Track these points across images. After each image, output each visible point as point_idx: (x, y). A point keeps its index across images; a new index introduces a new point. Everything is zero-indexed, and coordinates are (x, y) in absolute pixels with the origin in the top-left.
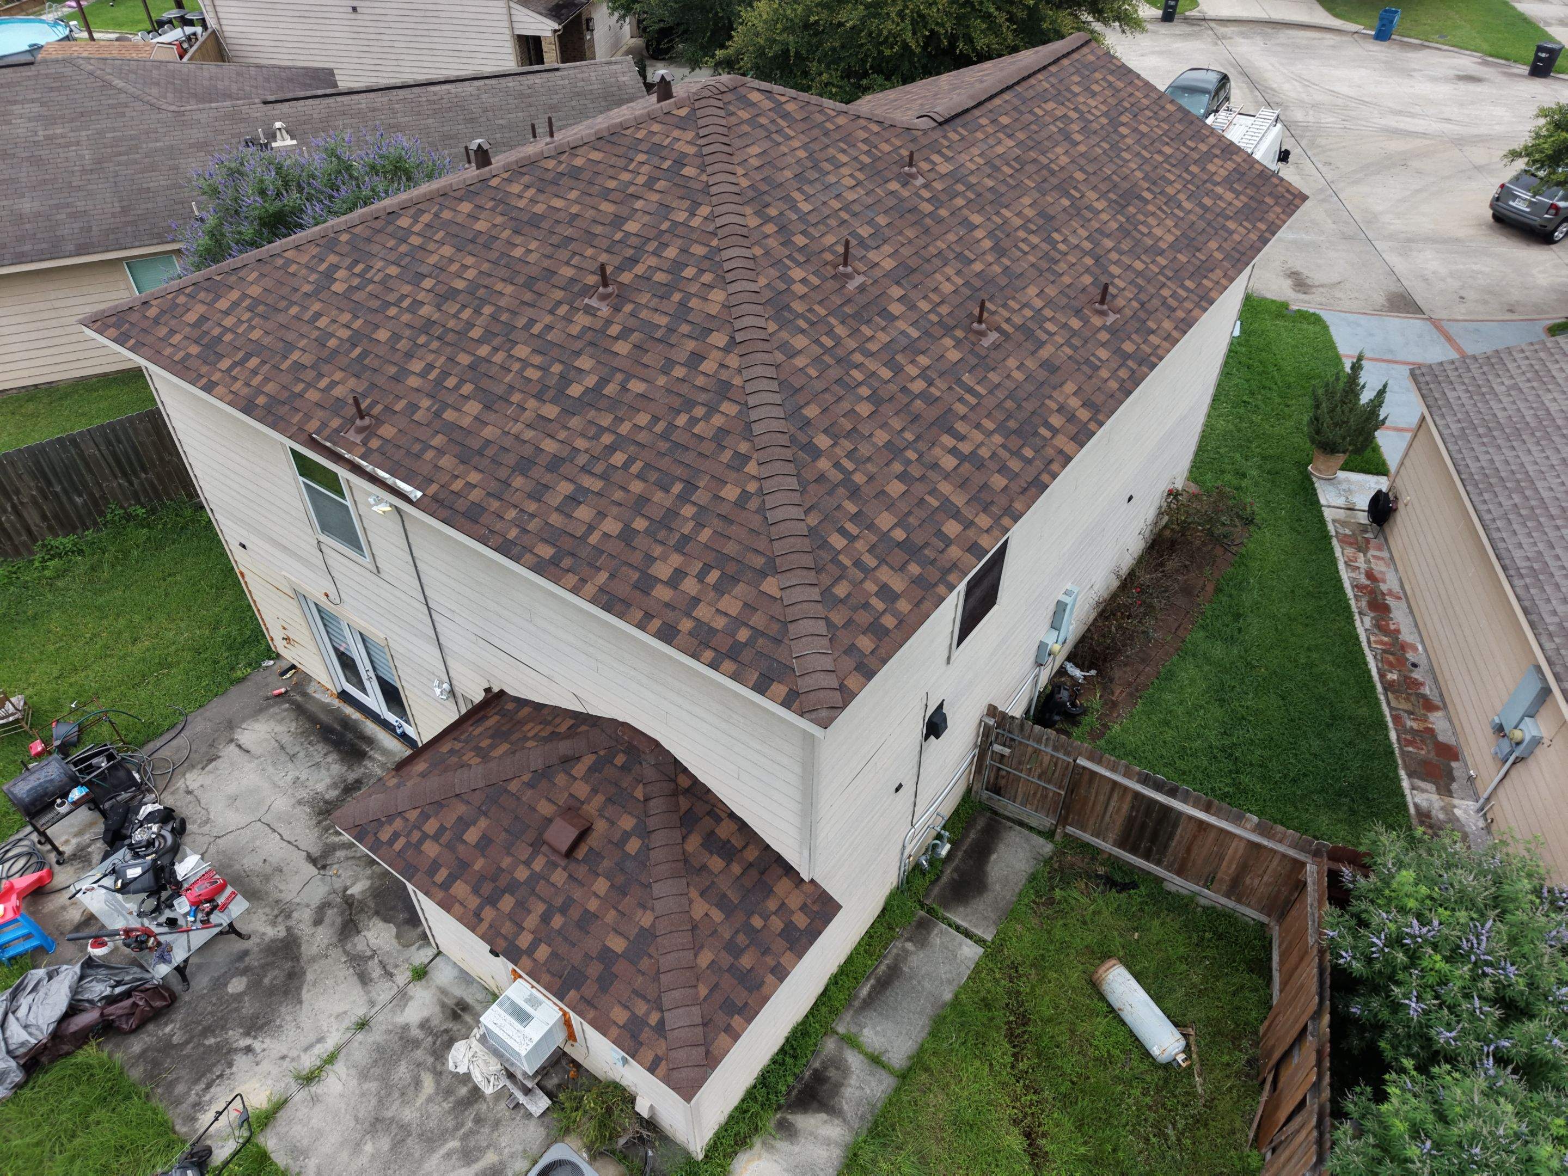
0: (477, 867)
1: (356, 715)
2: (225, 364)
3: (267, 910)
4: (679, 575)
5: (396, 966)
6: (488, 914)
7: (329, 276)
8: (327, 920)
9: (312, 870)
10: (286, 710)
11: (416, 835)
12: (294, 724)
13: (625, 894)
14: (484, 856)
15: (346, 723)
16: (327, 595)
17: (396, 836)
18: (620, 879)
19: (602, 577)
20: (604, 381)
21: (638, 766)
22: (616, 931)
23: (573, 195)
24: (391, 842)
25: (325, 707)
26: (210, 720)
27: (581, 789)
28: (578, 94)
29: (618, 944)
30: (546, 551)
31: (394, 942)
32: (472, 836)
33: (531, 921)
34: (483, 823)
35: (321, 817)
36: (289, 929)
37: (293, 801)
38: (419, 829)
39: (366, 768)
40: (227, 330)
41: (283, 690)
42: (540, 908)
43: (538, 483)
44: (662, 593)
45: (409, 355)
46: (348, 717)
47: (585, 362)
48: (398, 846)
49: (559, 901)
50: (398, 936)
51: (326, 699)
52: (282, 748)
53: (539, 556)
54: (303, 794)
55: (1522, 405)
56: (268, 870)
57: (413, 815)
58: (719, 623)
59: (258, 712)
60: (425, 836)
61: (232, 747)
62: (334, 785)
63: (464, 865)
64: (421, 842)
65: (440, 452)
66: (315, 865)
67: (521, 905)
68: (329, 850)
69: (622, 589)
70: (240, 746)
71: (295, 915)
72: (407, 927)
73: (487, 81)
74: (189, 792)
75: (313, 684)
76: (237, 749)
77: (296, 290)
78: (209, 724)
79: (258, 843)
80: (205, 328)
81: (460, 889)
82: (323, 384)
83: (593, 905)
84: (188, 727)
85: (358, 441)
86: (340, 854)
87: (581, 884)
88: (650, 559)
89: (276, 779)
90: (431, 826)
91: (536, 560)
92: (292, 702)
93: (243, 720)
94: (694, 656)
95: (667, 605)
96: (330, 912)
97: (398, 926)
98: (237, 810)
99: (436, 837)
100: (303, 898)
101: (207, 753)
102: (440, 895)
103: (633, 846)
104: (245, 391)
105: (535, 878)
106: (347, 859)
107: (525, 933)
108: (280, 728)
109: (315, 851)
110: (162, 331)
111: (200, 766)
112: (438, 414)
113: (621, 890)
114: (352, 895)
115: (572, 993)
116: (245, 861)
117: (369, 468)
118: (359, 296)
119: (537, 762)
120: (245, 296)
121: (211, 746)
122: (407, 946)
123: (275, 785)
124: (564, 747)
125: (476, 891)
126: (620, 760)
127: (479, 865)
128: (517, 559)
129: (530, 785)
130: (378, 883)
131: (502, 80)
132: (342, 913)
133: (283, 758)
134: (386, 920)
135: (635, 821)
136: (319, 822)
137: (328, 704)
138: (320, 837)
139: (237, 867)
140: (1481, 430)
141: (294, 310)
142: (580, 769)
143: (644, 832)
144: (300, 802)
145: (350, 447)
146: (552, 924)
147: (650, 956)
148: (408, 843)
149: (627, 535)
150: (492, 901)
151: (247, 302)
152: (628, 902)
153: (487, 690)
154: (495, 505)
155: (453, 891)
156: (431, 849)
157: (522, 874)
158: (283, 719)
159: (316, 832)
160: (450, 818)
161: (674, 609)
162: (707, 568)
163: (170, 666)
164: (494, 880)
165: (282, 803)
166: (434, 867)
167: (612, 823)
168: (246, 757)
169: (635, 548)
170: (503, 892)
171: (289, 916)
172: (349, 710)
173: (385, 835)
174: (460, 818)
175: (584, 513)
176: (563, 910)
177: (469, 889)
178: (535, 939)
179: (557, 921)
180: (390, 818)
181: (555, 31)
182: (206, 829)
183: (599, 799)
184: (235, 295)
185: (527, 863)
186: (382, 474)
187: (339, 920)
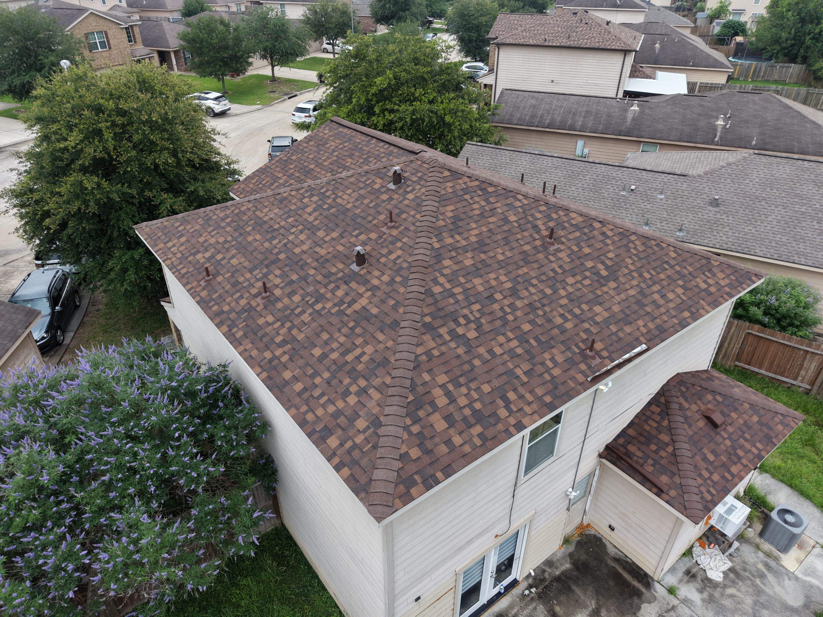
0: (725, 460)
5: (668, 604)
11: (709, 482)
17: (709, 491)
18: (731, 408)
22: (751, 417)
24: (712, 495)
29: (755, 418)
31: (653, 605)
33: (747, 446)
34: (705, 451)
38: (706, 479)
42: (742, 441)
44: (713, 289)
48: (714, 492)
49: (740, 433)
50: (650, 602)
60: (709, 478)
63: (724, 465)
64: (712, 481)
67: (741, 447)
72: (643, 598)
81: (734, 469)
82: (550, 364)
83: (741, 421)
85: (600, 360)
87: (733, 422)
90: (706, 474)
97: (643, 602)
99: (711, 473)
103: (719, 398)
112: (596, 323)
113: (736, 410)
115: (774, 440)
117: (621, 360)
122: (655, 598)
125: (735, 464)
129: (690, 426)
134: (639, 608)
135: (709, 394)
142: (686, 405)
148: (713, 487)
152: (740, 409)
155: (735, 473)
156: (716, 477)
157: (728, 443)
160: (702, 465)
162: (704, 274)
164: (731, 454)
166: (723, 477)
167: (709, 402)
173: (709, 497)
174: (703, 460)
175: (671, 296)
179: (747, 436)
183: (699, 402)
185: (724, 439)
186: (627, 356)
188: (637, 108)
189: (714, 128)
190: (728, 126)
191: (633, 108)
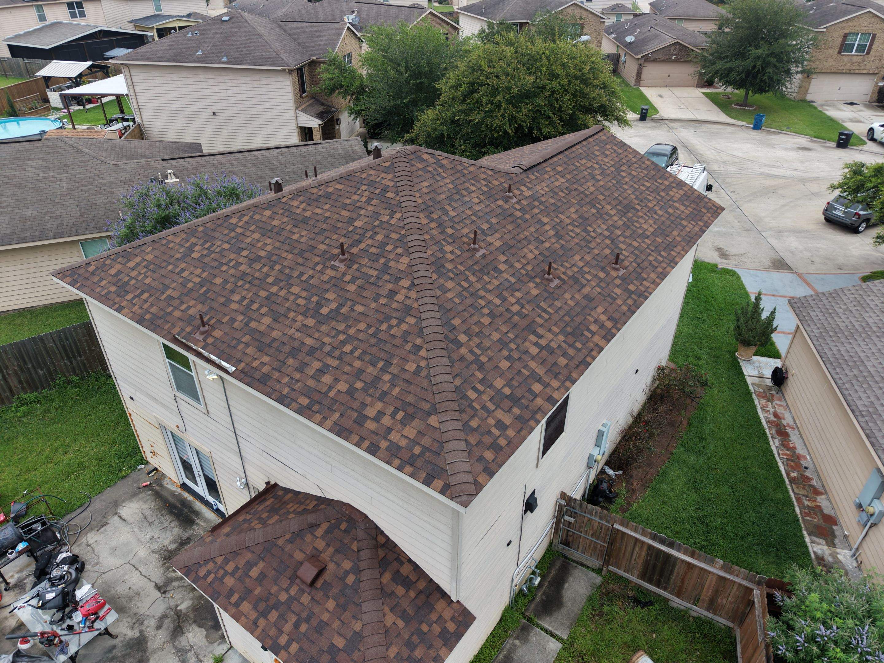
1: (190, 498)
2: (129, 297)
3: (129, 619)
4: (380, 414)
5: (205, 656)
6: (262, 622)
7: (191, 249)
8: (165, 626)
9: (158, 594)
10: (149, 495)
11: (221, 572)
12: (153, 503)
13: (345, 610)
14: (260, 585)
15: (184, 503)
16: (178, 427)
17: (209, 573)
18: (342, 600)
19: (336, 416)
20: (341, 306)
21: (354, 530)
22: (339, 634)
23: (327, 207)
24: (205, 577)
25: (172, 493)
26: (104, 501)
27: (320, 544)
28: (331, 156)
29: (340, 642)
30: (304, 401)
31: (204, 640)
32: (254, 573)
33: (288, 627)
34: (261, 565)
35: (165, 561)
36: (141, 632)
37: (149, 551)
38: (223, 568)
39: (194, 530)
40: (132, 278)
41: (148, 483)
42: (293, 619)
43: (302, 362)
44: (371, 425)
45: (232, 292)
46: (186, 499)
47: (330, 296)
48: (209, 579)
49: (305, 615)
50: (207, 637)
51: (173, 488)
52: (145, 518)
53: (300, 404)
54: (155, 546)
55: (852, 319)
56: (131, 593)
57: (220, 560)
58: (403, 443)
59: (133, 496)
60: (226, 573)
61: (116, 517)
62: (174, 541)
63: (249, 591)
64: (223, 577)
65: (247, 345)
66: (159, 591)
67: (282, 617)
68: (169, 581)
69: (347, 423)
70: (120, 517)
71: (146, 622)
72: (212, 631)
73: (283, 150)
74: (88, 545)
75: (166, 479)
76: (119, 519)
77: (172, 257)
78: (103, 504)
79: (126, 577)
80: (120, 277)
81: (246, 607)
82: (183, 307)
83: (325, 617)
84: (92, 505)
85: (201, 339)
86: (175, 584)
87: (318, 603)
88: (364, 405)
89: (140, 537)
90: (230, 567)
91: (298, 406)
92: (153, 490)
93: (124, 501)
94: (389, 463)
95: (373, 432)
96: (167, 621)
97: (207, 630)
98: (116, 556)
99: (233, 574)
100: (151, 612)
101: (101, 521)
102: (233, 610)
103: (351, 579)
104: (139, 311)
105: (291, 599)
106: (179, 587)
107: (284, 635)
108: (145, 506)
109: (160, 582)
110: (96, 279)
111: (96, 529)
112: (247, 324)
113: (342, 607)
114: (181, 610)
116: (118, 588)
117: (206, 354)
118: (207, 260)
119: (295, 528)
120: (144, 260)
121: (104, 517)
122: (212, 643)
123: (140, 541)
124: (311, 518)
125: (255, 608)
126: (343, 526)
127: (258, 591)
128: (287, 406)
129: (290, 541)
130: (196, 603)
131: (290, 149)
132: (174, 622)
133: (146, 524)
134: (200, 626)
135: (352, 564)
136: (164, 564)
137: (174, 491)
138: (164, 573)
139: (113, 592)
140: (831, 333)
141: (170, 268)
142: (319, 532)
143: (357, 571)
144: (153, 552)
145: (196, 342)
146: (300, 629)
147: (359, 650)
148: (216, 578)
149: (351, 391)
150: (264, 614)
151: (145, 263)
152: (347, 614)
153: (268, 483)
154: (277, 375)
155: (241, 608)
156: (229, 581)
157: (283, 597)
158: (147, 500)
159: (161, 570)
160: (242, 562)
161: (377, 434)
162: (397, 410)
163: (84, 469)
164: (266, 601)
165: (143, 552)
166: (231, 592)
167: (338, 565)
168: (124, 523)
169: (355, 399)
170: (272, 609)
171: (142, 624)
172: (186, 495)
173: (202, 573)
174: (248, 562)
175: (327, 379)
176: (307, 620)
177: (250, 607)
178: (290, 638)
179: (304, 627)
180: (206, 562)
181: (320, 125)
182: (96, 568)
183: (331, 550)
184: (138, 259)
185: (287, 590)
186: (213, 357)
187: (172, 626)
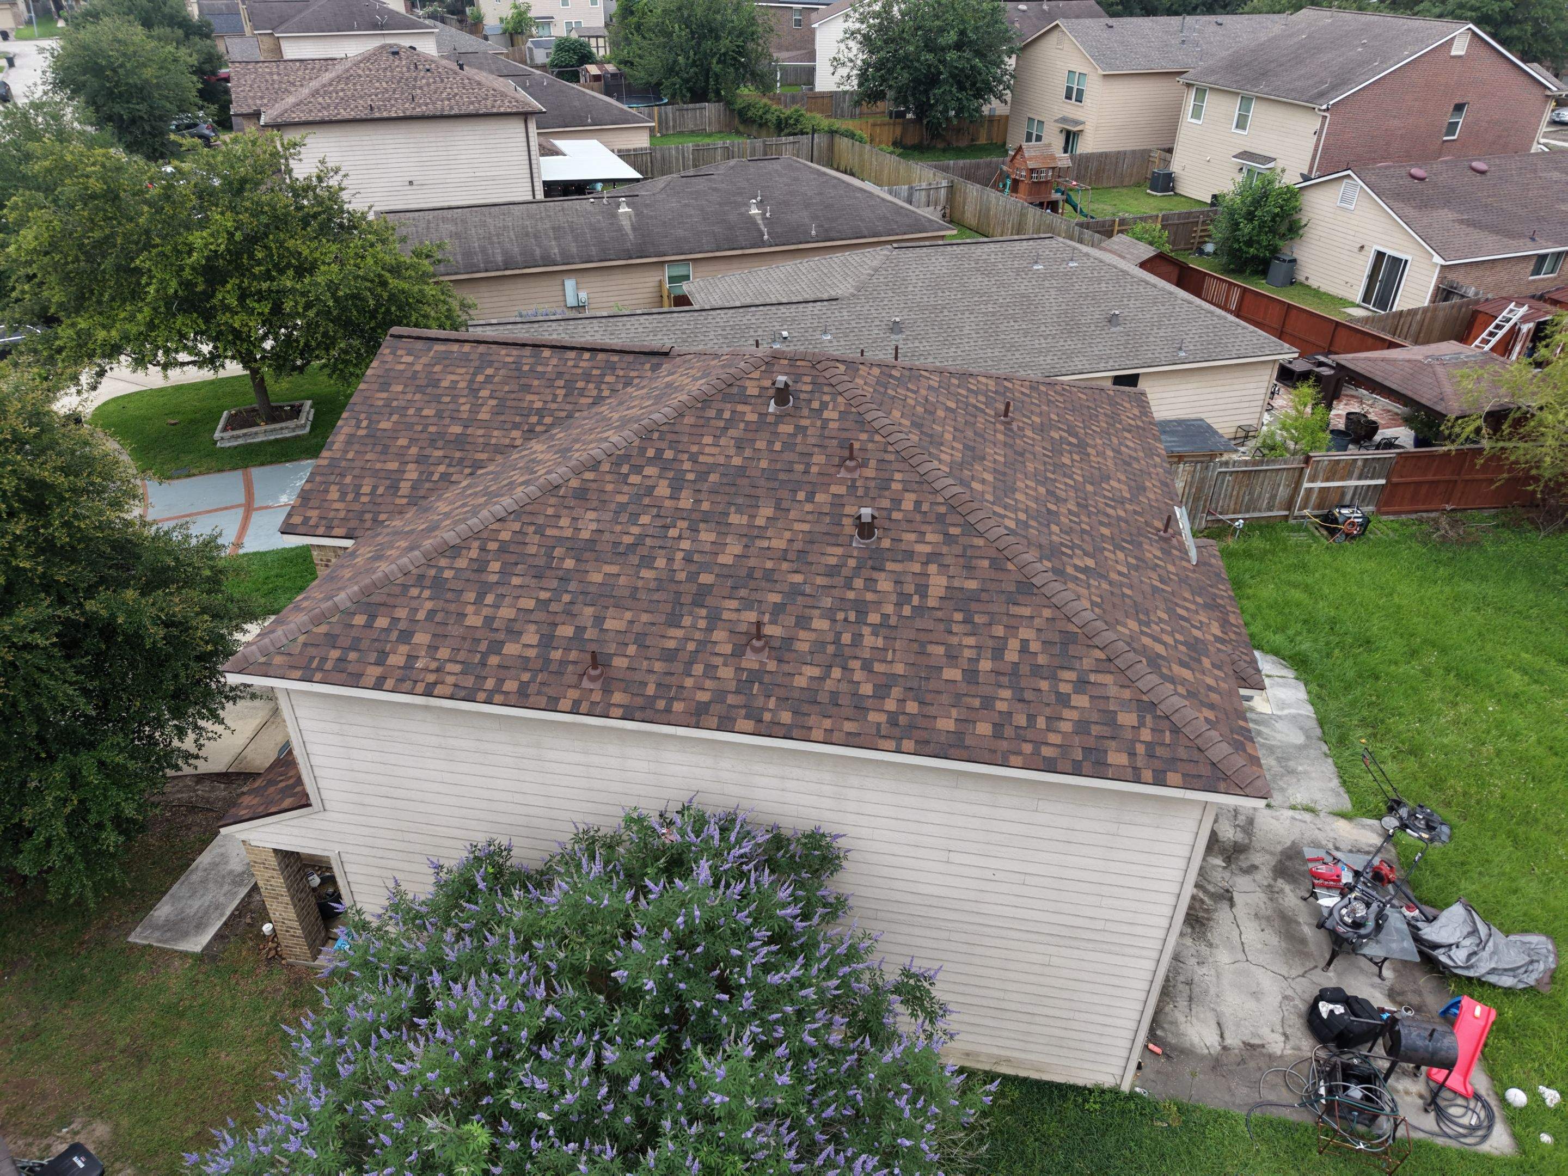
8: (1249, 863)
9: (1236, 896)
35: (1205, 922)
36: (1275, 880)
37: (1214, 951)
52: (1191, 999)
54: (1203, 949)
59: (1184, 1052)
61: (1229, 1042)
66: (1232, 897)
70: (1222, 1036)
71: (1266, 883)
76: (1226, 1035)
78: (1233, 1085)
84: (1251, 1102)
86: (1211, 888)
89: (1214, 979)
93: (1202, 1058)
96: (1244, 865)
98: (1258, 984)
100: (1252, 887)
101: (1251, 1057)
106: (1209, 882)
108: (1181, 1019)
109: (1225, 905)
111: (1264, 1051)
114: (1224, 862)
116: (1276, 943)
121: (1243, 1061)
123: (1218, 976)
132: (1237, 858)
133: (1196, 990)
136: (1208, 919)
138: (1216, 910)
139: (1283, 945)
144: (1210, 945)
158: (1171, 1023)
159: (1215, 916)
165: (1223, 957)
168: (1223, 1021)
171: (1269, 886)
182: (1289, 992)
187: (1242, 857)
188: (627, 209)
189: (751, 219)
190: (768, 215)
191: (621, 210)
